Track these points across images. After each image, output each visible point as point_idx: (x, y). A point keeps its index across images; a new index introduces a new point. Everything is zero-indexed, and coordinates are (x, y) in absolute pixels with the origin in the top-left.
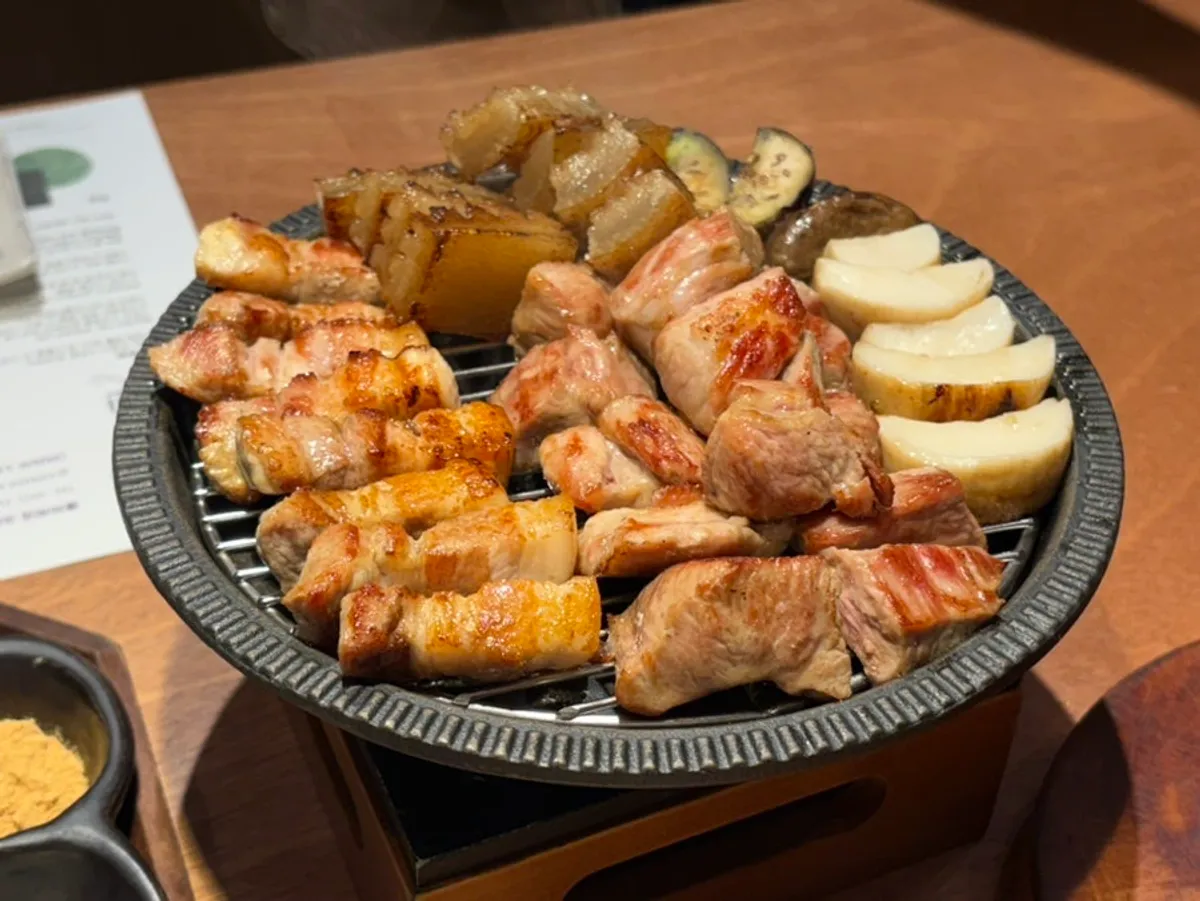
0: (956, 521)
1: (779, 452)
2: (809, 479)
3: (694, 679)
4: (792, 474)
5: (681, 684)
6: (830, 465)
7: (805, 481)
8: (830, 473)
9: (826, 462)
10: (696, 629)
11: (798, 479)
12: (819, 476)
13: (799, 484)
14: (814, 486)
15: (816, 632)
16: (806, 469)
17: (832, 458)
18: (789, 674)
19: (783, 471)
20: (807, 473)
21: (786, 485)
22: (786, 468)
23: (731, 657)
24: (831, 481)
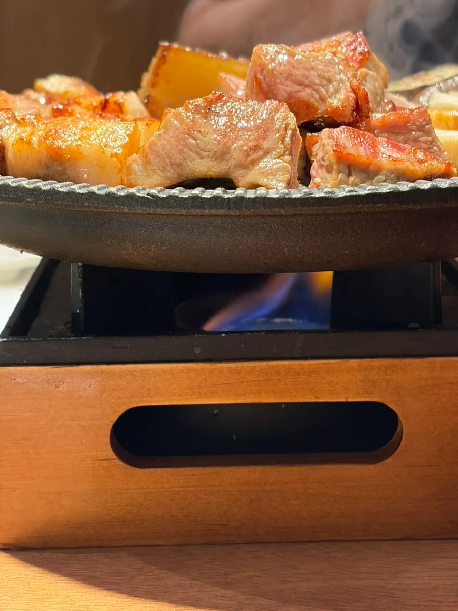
0: (426, 142)
1: (284, 65)
2: (308, 90)
3: (172, 166)
4: (294, 82)
5: (164, 170)
6: (328, 85)
7: (305, 91)
8: (327, 91)
9: (324, 83)
10: (177, 129)
11: (299, 88)
12: (317, 91)
13: (300, 91)
14: (312, 96)
15: (265, 144)
16: (307, 82)
17: (330, 81)
18: (242, 171)
19: (287, 79)
20: (307, 86)
21: (288, 89)
22: (289, 77)
23: (199, 151)
24: (327, 96)
